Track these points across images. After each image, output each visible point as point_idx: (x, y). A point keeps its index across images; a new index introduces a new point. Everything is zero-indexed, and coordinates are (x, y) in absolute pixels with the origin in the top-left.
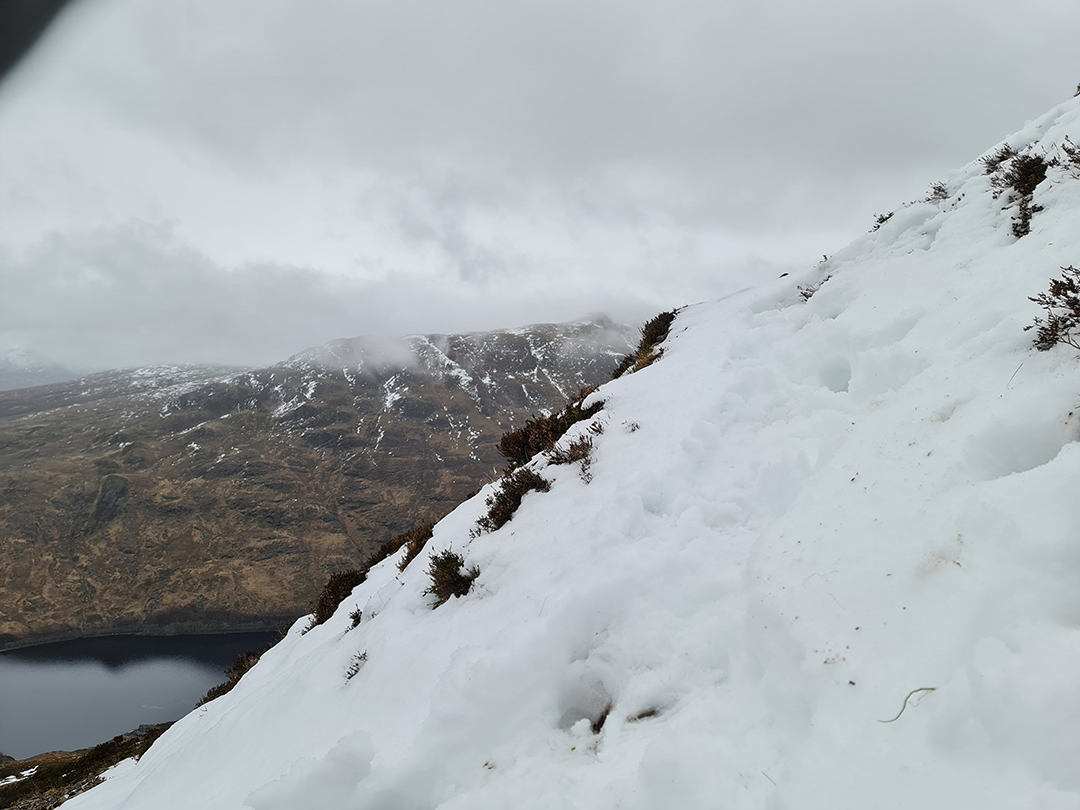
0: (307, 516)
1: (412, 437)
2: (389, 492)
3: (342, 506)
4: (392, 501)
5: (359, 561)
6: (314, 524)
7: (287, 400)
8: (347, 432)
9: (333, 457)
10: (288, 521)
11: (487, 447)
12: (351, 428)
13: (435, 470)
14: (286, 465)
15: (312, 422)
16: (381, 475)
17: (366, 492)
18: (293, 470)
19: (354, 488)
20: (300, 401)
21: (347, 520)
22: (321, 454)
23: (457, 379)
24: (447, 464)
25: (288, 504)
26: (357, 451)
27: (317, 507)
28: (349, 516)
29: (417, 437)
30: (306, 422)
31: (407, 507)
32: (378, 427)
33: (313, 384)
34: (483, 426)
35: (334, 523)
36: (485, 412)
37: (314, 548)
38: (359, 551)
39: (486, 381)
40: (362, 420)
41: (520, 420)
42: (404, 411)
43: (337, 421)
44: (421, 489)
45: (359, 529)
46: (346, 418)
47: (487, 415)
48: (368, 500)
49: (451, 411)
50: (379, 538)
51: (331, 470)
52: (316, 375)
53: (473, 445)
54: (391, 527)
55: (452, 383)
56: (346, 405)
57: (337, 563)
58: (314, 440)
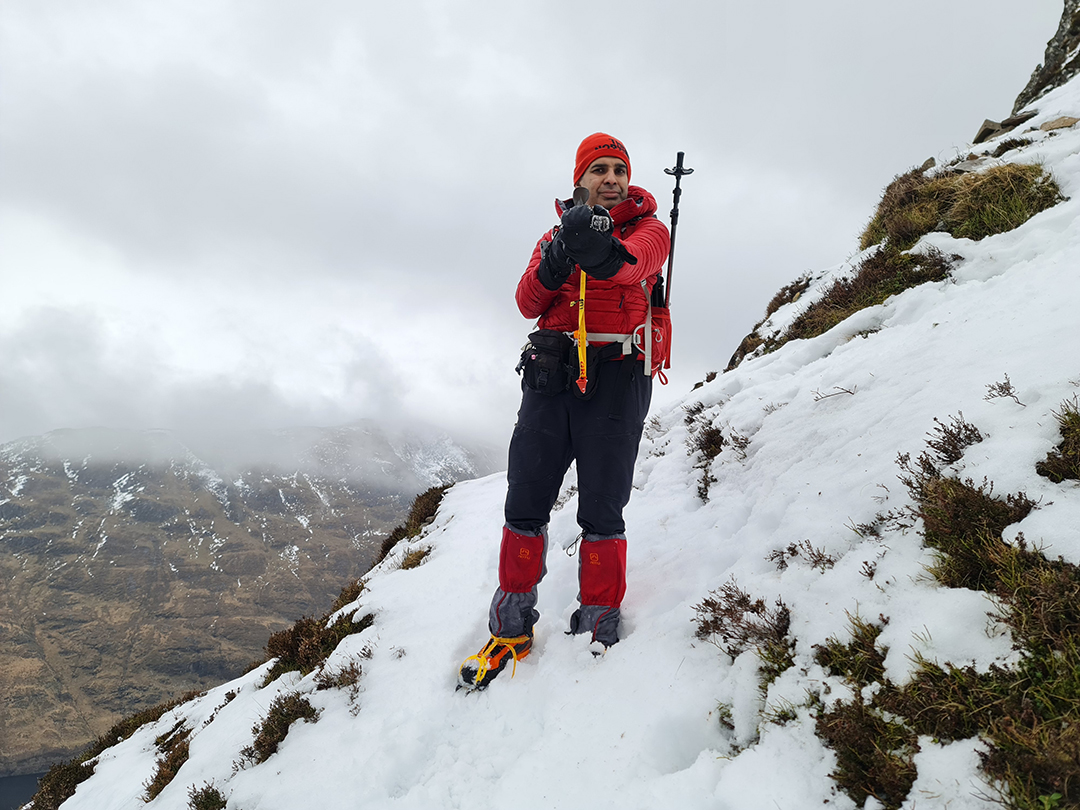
1: (142, 544)
2: (105, 608)
3: (42, 626)
4: (107, 619)
5: (56, 691)
6: (2, 647)
8: (59, 536)
9: (37, 566)
11: (233, 557)
12: (65, 532)
13: (167, 582)
15: (16, 524)
16: (98, 588)
17: (75, 608)
19: (60, 603)
21: (46, 642)
22: (23, 564)
23: (204, 480)
24: (183, 576)
26: (69, 559)
27: (9, 626)
28: (49, 637)
29: (149, 544)
30: (9, 522)
31: (125, 626)
32: (100, 532)
33: (23, 479)
34: (230, 533)
35: (28, 645)
36: (234, 518)
38: (58, 679)
39: (239, 483)
40: (80, 523)
41: (273, 527)
42: (136, 514)
43: (48, 523)
44: (146, 605)
45: (60, 653)
46: (60, 519)
47: (237, 521)
48: (77, 618)
49: (194, 515)
50: (86, 663)
51: (33, 580)
52: (28, 468)
53: (217, 554)
54: (102, 650)
55: (197, 484)
56: (62, 504)
57: (27, 695)
58: (14, 545)
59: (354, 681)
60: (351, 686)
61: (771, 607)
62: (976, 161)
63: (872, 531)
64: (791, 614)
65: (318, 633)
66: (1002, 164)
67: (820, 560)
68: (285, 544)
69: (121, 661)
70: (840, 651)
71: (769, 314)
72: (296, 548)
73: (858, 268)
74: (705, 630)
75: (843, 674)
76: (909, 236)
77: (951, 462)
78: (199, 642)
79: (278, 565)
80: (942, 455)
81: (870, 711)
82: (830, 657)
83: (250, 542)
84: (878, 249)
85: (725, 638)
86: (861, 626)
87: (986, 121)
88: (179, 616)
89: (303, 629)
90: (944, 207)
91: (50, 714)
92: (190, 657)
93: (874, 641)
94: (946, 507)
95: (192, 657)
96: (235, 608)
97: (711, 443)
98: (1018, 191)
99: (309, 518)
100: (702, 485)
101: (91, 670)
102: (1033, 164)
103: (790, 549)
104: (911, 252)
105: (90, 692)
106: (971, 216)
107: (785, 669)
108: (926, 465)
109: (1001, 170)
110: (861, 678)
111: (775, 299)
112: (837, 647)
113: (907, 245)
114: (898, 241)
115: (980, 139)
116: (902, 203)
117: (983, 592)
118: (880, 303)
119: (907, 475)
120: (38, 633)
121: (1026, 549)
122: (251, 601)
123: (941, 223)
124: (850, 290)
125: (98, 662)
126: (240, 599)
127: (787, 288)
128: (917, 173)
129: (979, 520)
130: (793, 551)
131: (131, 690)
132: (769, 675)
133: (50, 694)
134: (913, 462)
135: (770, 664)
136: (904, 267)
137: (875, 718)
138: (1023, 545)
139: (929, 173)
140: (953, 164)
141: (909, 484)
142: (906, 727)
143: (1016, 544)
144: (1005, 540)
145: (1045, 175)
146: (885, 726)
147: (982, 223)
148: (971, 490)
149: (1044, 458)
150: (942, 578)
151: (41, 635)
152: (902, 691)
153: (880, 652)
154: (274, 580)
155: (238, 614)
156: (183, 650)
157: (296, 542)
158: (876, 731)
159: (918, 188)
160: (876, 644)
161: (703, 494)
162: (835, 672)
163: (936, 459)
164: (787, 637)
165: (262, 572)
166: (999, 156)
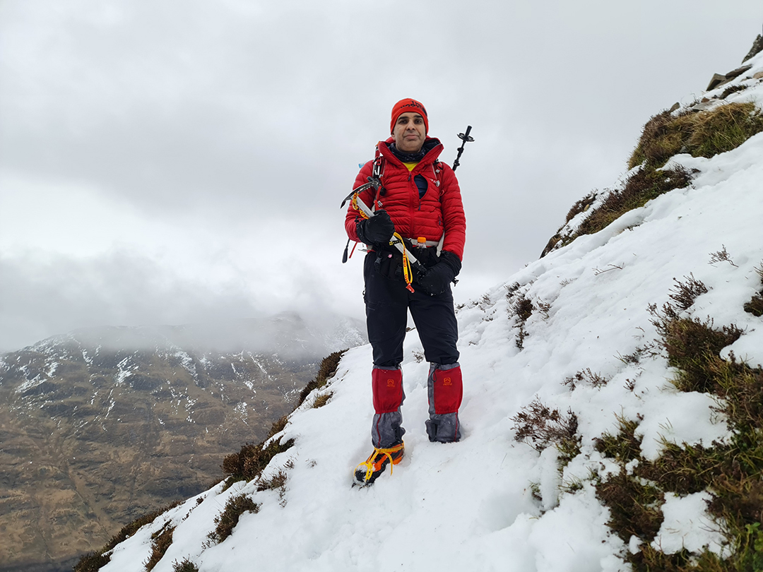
0: (40, 476)
1: (139, 406)
2: (116, 452)
3: (73, 466)
4: (117, 460)
5: (85, 512)
6: (47, 482)
7: (30, 378)
8: (82, 403)
9: (68, 425)
10: (23, 482)
11: (202, 412)
12: (86, 400)
13: (157, 432)
14: (25, 432)
15: (51, 396)
16: (110, 438)
17: (95, 453)
18: (30, 436)
19: (84, 450)
20: (42, 379)
21: (77, 478)
22: (58, 424)
23: (180, 359)
24: (168, 427)
25: (23, 466)
26: (89, 419)
27: (50, 468)
28: (79, 474)
29: (144, 406)
30: (47, 396)
31: (130, 464)
32: (110, 399)
33: (55, 364)
34: (199, 396)
35: (64, 480)
36: (201, 385)
37: (44, 503)
38: (86, 503)
39: (203, 361)
40: (96, 393)
41: (228, 390)
42: (134, 385)
43: (74, 394)
44: (143, 448)
45: (86, 485)
46: (82, 391)
47: (203, 387)
48: (97, 460)
49: (174, 384)
50: (104, 491)
51: (65, 435)
52: (58, 357)
53: (190, 411)
54: (115, 482)
55: (175, 362)
56: (82, 381)
57: (65, 516)
58: (51, 411)
59: (282, 484)
60: (280, 488)
61: (565, 416)
62: (707, 103)
63: (633, 359)
64: (578, 419)
65: (257, 453)
66: (726, 103)
67: (598, 382)
68: (237, 401)
69: (128, 489)
70: (611, 441)
71: (568, 221)
72: (245, 404)
73: (626, 183)
74: (521, 435)
75: (614, 457)
76: (662, 158)
77: (685, 308)
78: (181, 473)
79: (233, 417)
80: (680, 304)
81: (632, 479)
82: (605, 446)
83: (213, 401)
84: (640, 169)
85: (534, 438)
86: (625, 423)
87: (716, 74)
88: (167, 455)
89: (246, 451)
90: (686, 136)
91: (81, 528)
92: (176, 483)
93: (633, 432)
94: (681, 337)
95: (178, 483)
96: (205, 448)
97: (525, 309)
98: (738, 122)
99: (253, 383)
100: (519, 339)
101: (108, 496)
102: (748, 102)
103: (577, 376)
104: (663, 169)
105: (108, 511)
106: (705, 141)
107: (575, 456)
108: (670, 312)
109: (725, 107)
110: (625, 458)
111: (572, 210)
112: (610, 438)
113: (660, 164)
114: (654, 162)
115: (710, 88)
116: (656, 135)
117: (707, 393)
118: (642, 206)
119: (656, 319)
120: (70, 471)
121: (736, 362)
122: (216, 442)
123: (684, 148)
124: (621, 198)
125: (112, 490)
126: (208, 442)
127: (580, 202)
128: (666, 114)
129: (704, 345)
130: (580, 377)
131: (136, 508)
132: (564, 460)
133: (81, 514)
134: (660, 310)
135: (565, 454)
136: (659, 180)
137: (635, 483)
138: (733, 359)
139: (675, 113)
140: (691, 106)
141: (657, 324)
142: (657, 488)
143: (729, 360)
144: (722, 357)
145: (757, 109)
146: (642, 489)
147: (713, 146)
148: (698, 325)
149: (750, 300)
150: (680, 386)
151: (73, 473)
152: (653, 463)
153: (638, 439)
154: (231, 427)
155: (207, 452)
156: (172, 479)
157: (245, 400)
158: (636, 492)
159: (667, 124)
160: (635, 433)
161: (519, 345)
162: (609, 455)
163: (676, 306)
164: (575, 435)
165: (222, 422)
166: (724, 98)
